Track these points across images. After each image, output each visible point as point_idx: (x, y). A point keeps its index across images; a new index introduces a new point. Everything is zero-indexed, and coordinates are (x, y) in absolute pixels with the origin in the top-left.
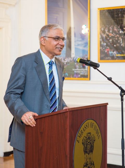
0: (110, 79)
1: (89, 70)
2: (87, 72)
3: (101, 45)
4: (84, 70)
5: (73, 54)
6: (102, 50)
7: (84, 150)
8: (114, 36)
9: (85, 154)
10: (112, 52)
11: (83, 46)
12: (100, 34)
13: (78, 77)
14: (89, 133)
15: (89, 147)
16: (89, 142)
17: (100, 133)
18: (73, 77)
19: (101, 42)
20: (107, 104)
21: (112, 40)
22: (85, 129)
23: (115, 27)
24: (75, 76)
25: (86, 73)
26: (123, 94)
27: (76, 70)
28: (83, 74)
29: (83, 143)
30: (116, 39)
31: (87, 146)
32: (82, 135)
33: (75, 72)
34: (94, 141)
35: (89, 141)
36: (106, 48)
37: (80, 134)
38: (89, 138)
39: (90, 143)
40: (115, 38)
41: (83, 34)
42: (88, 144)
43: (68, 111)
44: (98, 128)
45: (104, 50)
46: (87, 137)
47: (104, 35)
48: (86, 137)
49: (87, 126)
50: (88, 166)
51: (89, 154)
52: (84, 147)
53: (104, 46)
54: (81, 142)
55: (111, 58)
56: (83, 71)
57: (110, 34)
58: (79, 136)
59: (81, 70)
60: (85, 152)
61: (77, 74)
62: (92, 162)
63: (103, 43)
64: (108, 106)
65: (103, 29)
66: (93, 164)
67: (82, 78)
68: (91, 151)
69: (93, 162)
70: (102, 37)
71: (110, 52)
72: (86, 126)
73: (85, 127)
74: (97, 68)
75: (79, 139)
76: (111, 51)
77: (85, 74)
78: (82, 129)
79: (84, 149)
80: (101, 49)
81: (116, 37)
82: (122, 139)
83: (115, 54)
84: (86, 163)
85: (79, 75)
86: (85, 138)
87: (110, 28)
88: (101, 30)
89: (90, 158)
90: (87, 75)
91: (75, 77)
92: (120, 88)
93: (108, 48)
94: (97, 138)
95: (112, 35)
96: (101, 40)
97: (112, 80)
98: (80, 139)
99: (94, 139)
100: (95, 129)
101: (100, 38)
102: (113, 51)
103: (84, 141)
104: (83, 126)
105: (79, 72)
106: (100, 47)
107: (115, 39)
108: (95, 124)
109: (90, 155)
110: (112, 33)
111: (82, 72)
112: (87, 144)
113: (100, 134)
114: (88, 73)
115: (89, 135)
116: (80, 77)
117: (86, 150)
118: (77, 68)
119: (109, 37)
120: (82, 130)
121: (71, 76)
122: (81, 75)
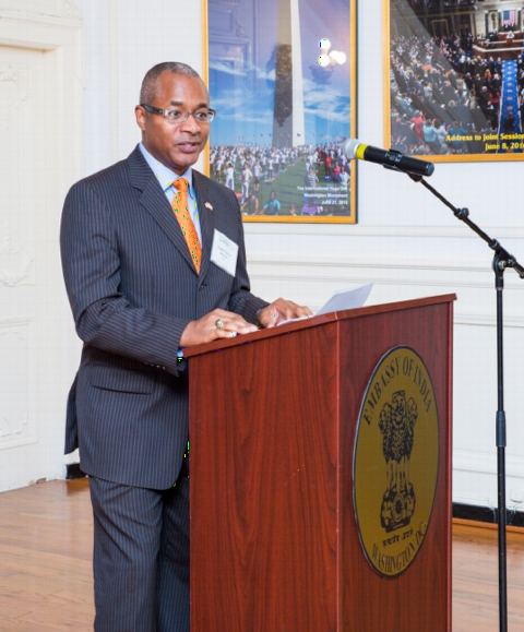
0: (462, 215)
1: (352, 190)
2: (346, 196)
3: (394, 104)
4: (336, 189)
5: (299, 135)
6: (398, 120)
7: (384, 450)
8: (438, 72)
9: (387, 461)
10: (432, 128)
11: (333, 107)
12: (392, 66)
13: (317, 214)
14: (399, 393)
15: (399, 436)
16: (398, 423)
17: (431, 393)
18: (298, 214)
19: (393, 94)
20: (453, 297)
21: (434, 88)
23: (443, 43)
24: (305, 209)
25: (344, 199)
26: (502, 263)
27: (310, 189)
28: (334, 202)
29: (381, 427)
30: (448, 83)
31: (393, 434)
32: (379, 397)
33: (306, 195)
34: (416, 417)
35: (398, 419)
36: (411, 116)
37: (372, 394)
38: (400, 409)
39: (401, 425)
40: (443, 79)
42: (397, 427)
43: (336, 321)
44: (425, 376)
45: (404, 120)
46: (394, 406)
47: (405, 69)
48: (390, 406)
49: (393, 369)
50: (397, 498)
51: (399, 460)
52: (385, 438)
53: (405, 108)
54: (375, 421)
55: (428, 149)
56: (333, 193)
57: (425, 68)
58: (369, 402)
59: (326, 189)
60: (389, 454)
61: (312, 202)
62: (409, 487)
63: (403, 97)
64: (455, 303)
65: (400, 50)
66: (412, 494)
67: (330, 217)
68: (406, 452)
69: (412, 489)
70: (398, 78)
71: (427, 130)
72: (390, 371)
73: (388, 374)
74: (425, 178)
75: (368, 414)
76: (429, 124)
77: (341, 202)
78: (377, 379)
79: (384, 444)
80: (393, 119)
81: (447, 75)
82: (498, 413)
83: (442, 134)
84: (391, 491)
85: (320, 205)
86: (387, 408)
87: (427, 45)
88: (396, 54)
89: (403, 475)
90: (345, 205)
91: (307, 214)
92: (492, 243)
93: (417, 116)
94: (422, 407)
95: (433, 70)
96: (395, 87)
97: (469, 217)
98: (372, 413)
99: (414, 412)
100: (417, 381)
101: (392, 81)
102: (437, 126)
103: (383, 418)
104: (382, 371)
105: (319, 196)
106: (392, 112)
107: (443, 84)
108: (418, 362)
109: (402, 466)
110: (434, 64)
111: (329, 195)
112: (394, 428)
113: (431, 396)
114: (349, 199)
115: (399, 398)
116: (323, 213)
117: (390, 446)
118: (314, 183)
119: (421, 77)
120: (378, 384)
121: (293, 211)
122: (324, 206)
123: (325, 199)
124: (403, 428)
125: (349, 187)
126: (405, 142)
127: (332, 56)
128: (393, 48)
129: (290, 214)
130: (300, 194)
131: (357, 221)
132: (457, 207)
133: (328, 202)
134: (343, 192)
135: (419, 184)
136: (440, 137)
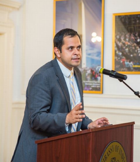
0: (137, 94)
1: (101, 83)
3: (116, 55)
5: (84, 64)
6: (117, 60)
8: (131, 44)
10: (128, 63)
11: (96, 55)
12: (116, 42)
13: (89, 90)
14: (113, 158)
19: (115, 51)
20: (134, 123)
21: (129, 49)
22: (109, 153)
23: (132, 35)
25: (98, 85)
27: (87, 82)
28: (95, 86)
30: (133, 48)
32: (106, 160)
33: (86, 84)
36: (121, 58)
37: (103, 159)
40: (132, 47)
41: (93, 43)
43: (91, 132)
44: (123, 152)
45: (119, 60)
47: (119, 43)
49: (111, 150)
53: (119, 56)
55: (127, 69)
56: (95, 83)
57: (126, 43)
59: (93, 82)
61: (88, 86)
63: (119, 52)
64: (134, 125)
65: (118, 37)
67: (94, 91)
70: (117, 46)
71: (126, 63)
73: (109, 151)
74: (124, 81)
78: (105, 153)
80: (115, 60)
81: (133, 45)
83: (131, 65)
85: (90, 87)
87: (127, 35)
88: (117, 38)
90: (99, 88)
91: (86, 90)
93: (123, 58)
95: (129, 44)
96: (116, 49)
101: (115, 47)
102: (130, 62)
104: (107, 150)
105: (90, 84)
106: (115, 57)
107: (132, 49)
108: (120, 147)
110: (129, 41)
111: (94, 84)
113: (125, 159)
114: (100, 85)
115: (113, 160)
116: (92, 90)
119: (125, 46)
120: (105, 155)
122: (92, 88)
123: (93, 85)
125: (100, 81)
126: (119, 67)
127: (96, 38)
128: (116, 36)
131: (102, 93)
132: (135, 91)
133: (93, 86)
134: (98, 83)
135: (122, 82)
136: (131, 66)
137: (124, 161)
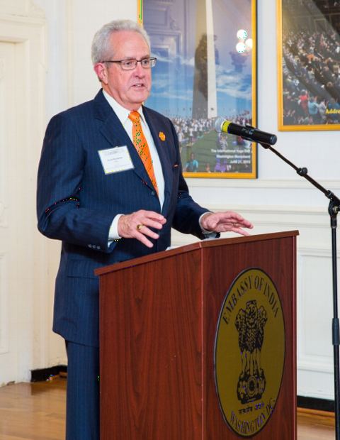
0: (302, 172)
1: (254, 152)
2: (249, 157)
3: (286, 86)
4: (241, 152)
5: (212, 109)
6: (289, 97)
7: (240, 343)
8: (319, 59)
9: (242, 351)
10: (315, 103)
11: (239, 87)
12: (284, 55)
13: (226, 171)
14: (252, 302)
15: (252, 334)
16: (251, 324)
17: (278, 303)
18: (212, 171)
19: (285, 77)
20: (296, 233)
21: (316, 72)
22: (241, 291)
23: (323, 37)
24: (218, 166)
25: (247, 159)
26: (335, 208)
27: (221, 151)
28: (240, 162)
29: (237, 326)
30: (327, 68)
31: (247, 332)
32: (235, 305)
33: (218, 156)
34: (265, 320)
35: (251, 321)
36: (298, 94)
37: (230, 302)
38: (252, 314)
39: (254, 326)
40: (323, 65)
42: (250, 327)
43: (200, 249)
44: (273, 290)
45: (293, 97)
46: (248, 311)
47: (294, 57)
48: (245, 311)
49: (246, 284)
50: (250, 379)
51: (252, 352)
52: (240, 334)
53: (293, 88)
54: (232, 322)
55: (311, 120)
56: (239, 154)
57: (309, 57)
58: (227, 308)
59: (234, 151)
60: (243, 346)
61: (223, 162)
62: (260, 372)
63: (292, 79)
64: (297, 237)
65: (290, 43)
66: (263, 377)
67: (237, 174)
68: (258, 345)
69: (263, 372)
70: (289, 65)
71: (310, 105)
72: (244, 285)
73: (242, 288)
75: (227, 316)
76: (312, 101)
77: (245, 162)
78: (234, 291)
79: (240, 339)
80: (285, 97)
81: (326, 62)
82: (334, 320)
83: (323, 108)
84: (246, 373)
85: (229, 164)
86: (241, 313)
87: (311, 39)
88: (287, 46)
89: (255, 363)
90: (248, 164)
91: (218, 171)
92: (328, 194)
94: (271, 314)
95: (315, 58)
96: (287, 71)
98: (230, 316)
99: (264, 317)
100: (267, 293)
101: (284, 67)
102: (319, 102)
103: (239, 320)
105: (228, 157)
106: (284, 91)
107: (323, 69)
109: (256, 355)
110: (315, 53)
111: (236, 156)
112: (247, 327)
113: (278, 305)
114: (251, 159)
115: (252, 306)
116: (231, 171)
117: (244, 341)
118: (224, 147)
119: (306, 63)
120: (234, 295)
121: (208, 169)
122: (232, 165)
123: (233, 159)
124: (255, 328)
125: (251, 149)
126: (294, 115)
128: (285, 42)
129: (206, 172)
130: (214, 155)
131: (257, 177)
132: (298, 167)
133: (235, 162)
134: (246, 154)
136: (321, 111)
137: (275, 308)
